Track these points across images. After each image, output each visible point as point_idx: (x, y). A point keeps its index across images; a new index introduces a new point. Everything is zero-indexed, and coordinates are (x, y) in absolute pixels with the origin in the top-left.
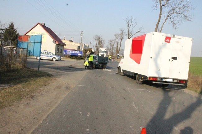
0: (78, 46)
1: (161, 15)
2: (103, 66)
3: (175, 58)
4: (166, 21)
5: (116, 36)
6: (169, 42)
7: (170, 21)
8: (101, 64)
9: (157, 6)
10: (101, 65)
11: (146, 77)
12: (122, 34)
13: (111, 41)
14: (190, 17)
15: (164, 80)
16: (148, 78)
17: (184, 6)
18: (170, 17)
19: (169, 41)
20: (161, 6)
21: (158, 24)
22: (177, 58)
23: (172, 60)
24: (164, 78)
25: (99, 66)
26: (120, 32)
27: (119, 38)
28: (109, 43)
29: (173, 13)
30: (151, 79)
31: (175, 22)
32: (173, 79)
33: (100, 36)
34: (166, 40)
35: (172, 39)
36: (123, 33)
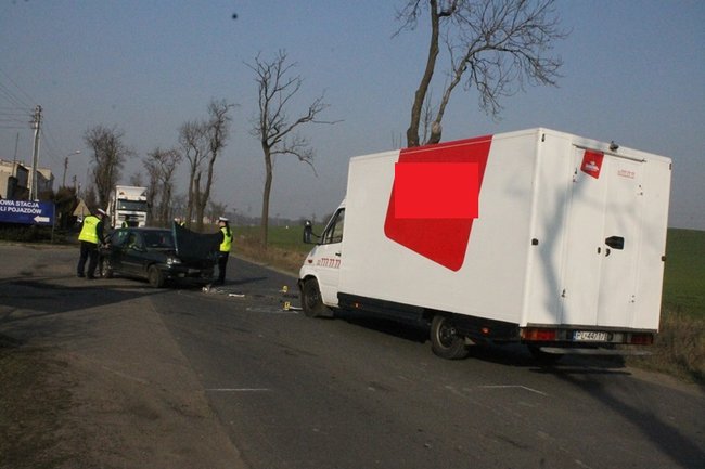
0: (11, 178)
1: (434, 51)
2: (200, 273)
3: (616, 243)
4: (458, 79)
5: (190, 134)
6: (596, 175)
7: (473, 82)
8: (190, 266)
9: (414, 13)
10: (190, 271)
11: (515, 327)
12: (218, 128)
13: (157, 156)
14: (552, 68)
15: (579, 337)
16: (521, 333)
17: (529, 23)
18: (472, 62)
19: (596, 168)
20: (436, 17)
21: (426, 89)
22: (622, 239)
23: (608, 251)
24: (580, 330)
25: (182, 275)
26: (208, 117)
27: (204, 143)
28: (146, 165)
29: (484, 48)
30: (534, 336)
31: (492, 84)
32: (610, 331)
33: (115, 134)
34: (587, 166)
35: (607, 161)
36: (220, 122)
